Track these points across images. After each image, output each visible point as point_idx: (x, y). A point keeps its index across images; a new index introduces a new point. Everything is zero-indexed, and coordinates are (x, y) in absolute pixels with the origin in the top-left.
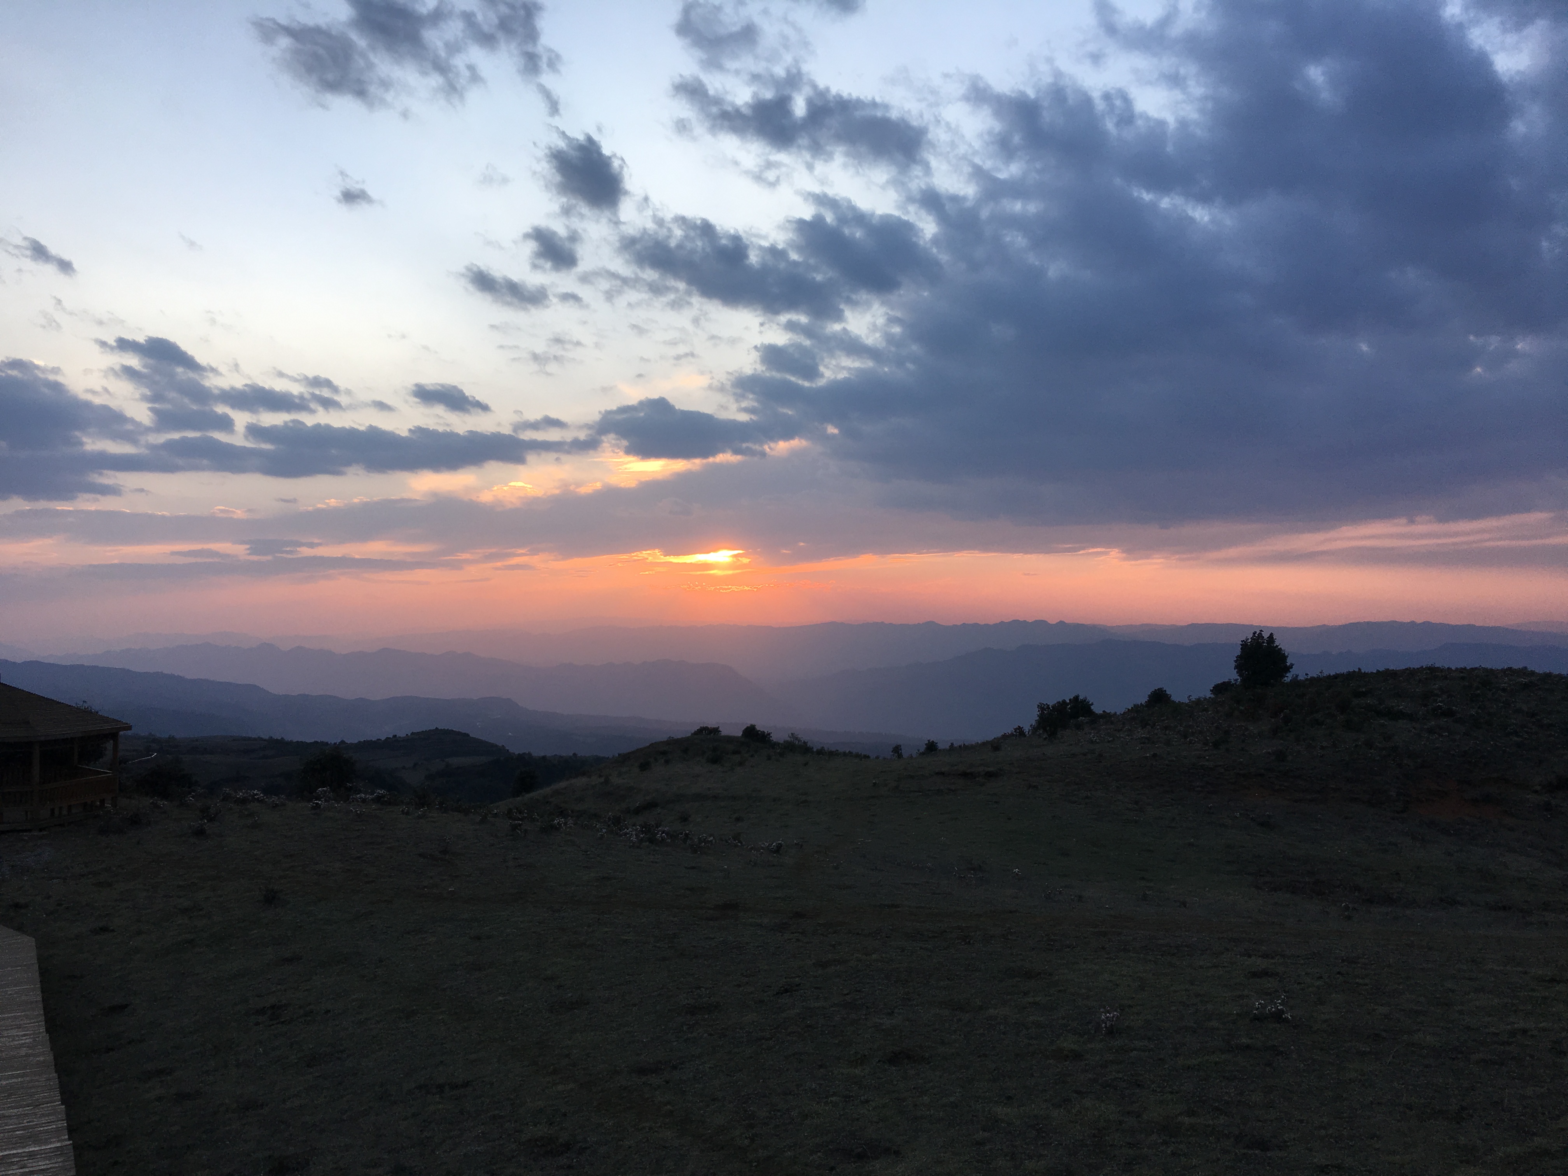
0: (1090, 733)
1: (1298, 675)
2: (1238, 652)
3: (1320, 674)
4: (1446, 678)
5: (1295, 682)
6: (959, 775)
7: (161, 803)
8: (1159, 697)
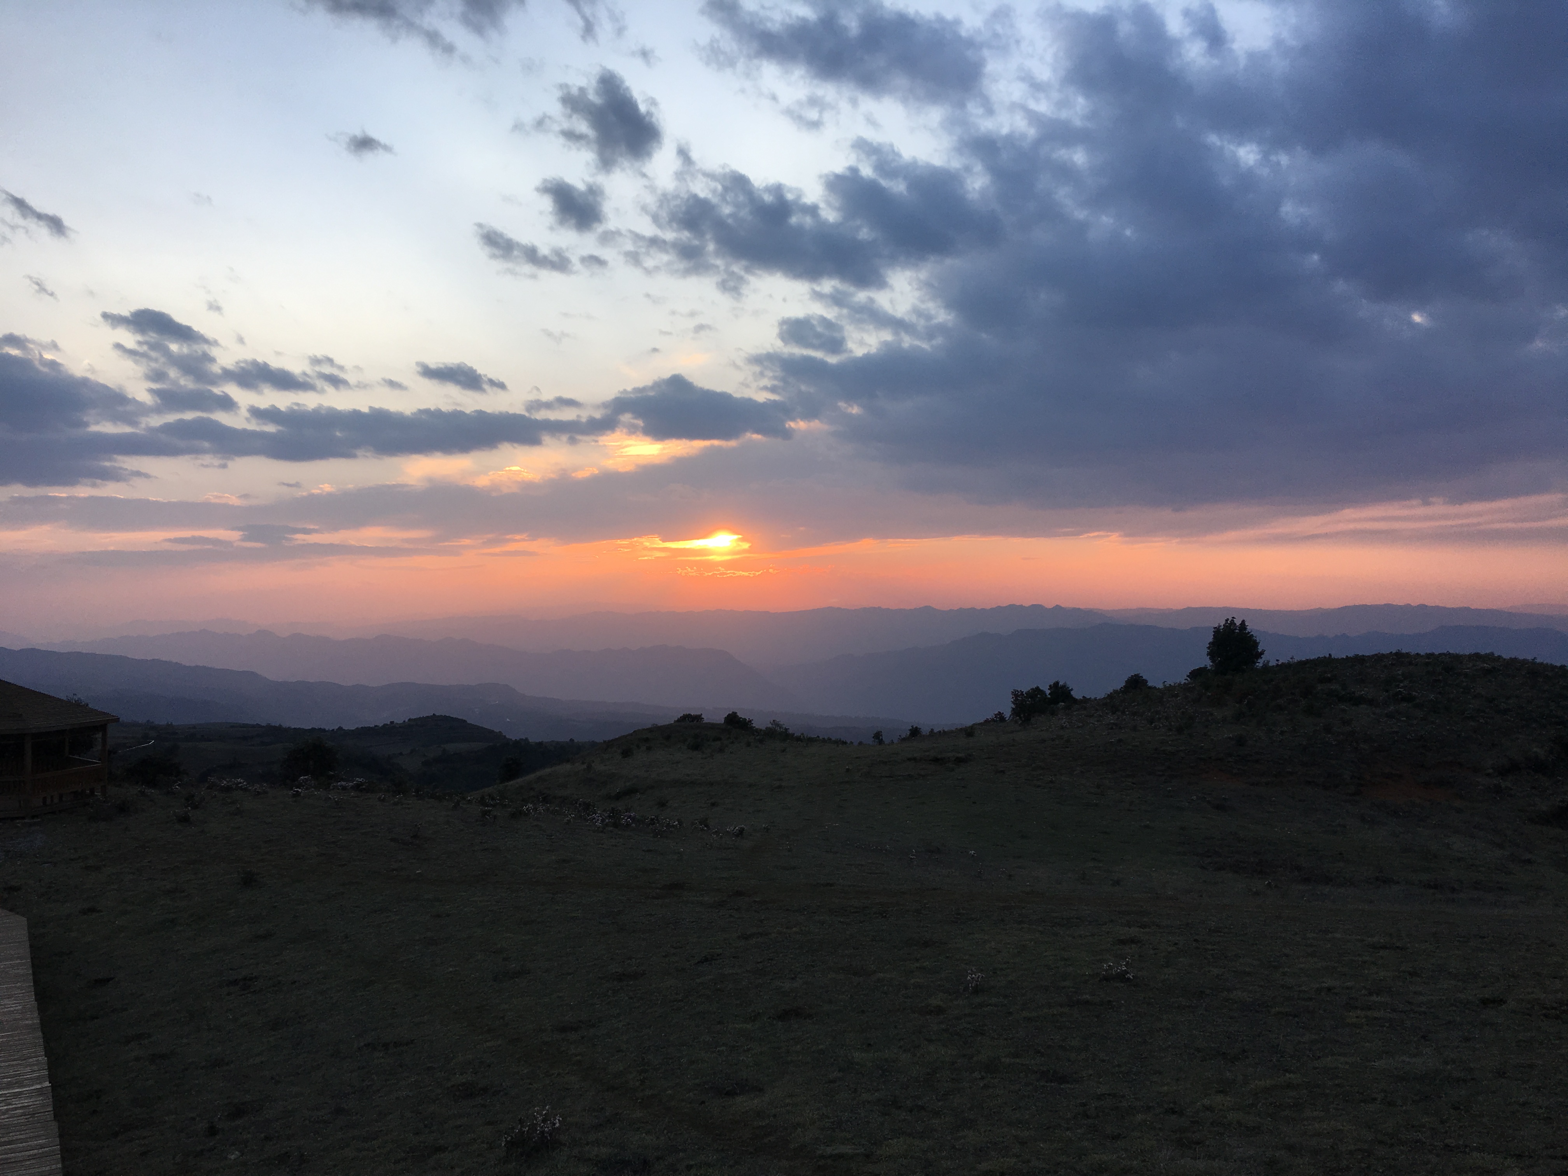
0: (1062, 719)
1: (1269, 661)
2: (1210, 639)
3: (1291, 660)
4: (1410, 663)
5: (1266, 668)
6: (930, 760)
7: (149, 791)
8: (1136, 683)
